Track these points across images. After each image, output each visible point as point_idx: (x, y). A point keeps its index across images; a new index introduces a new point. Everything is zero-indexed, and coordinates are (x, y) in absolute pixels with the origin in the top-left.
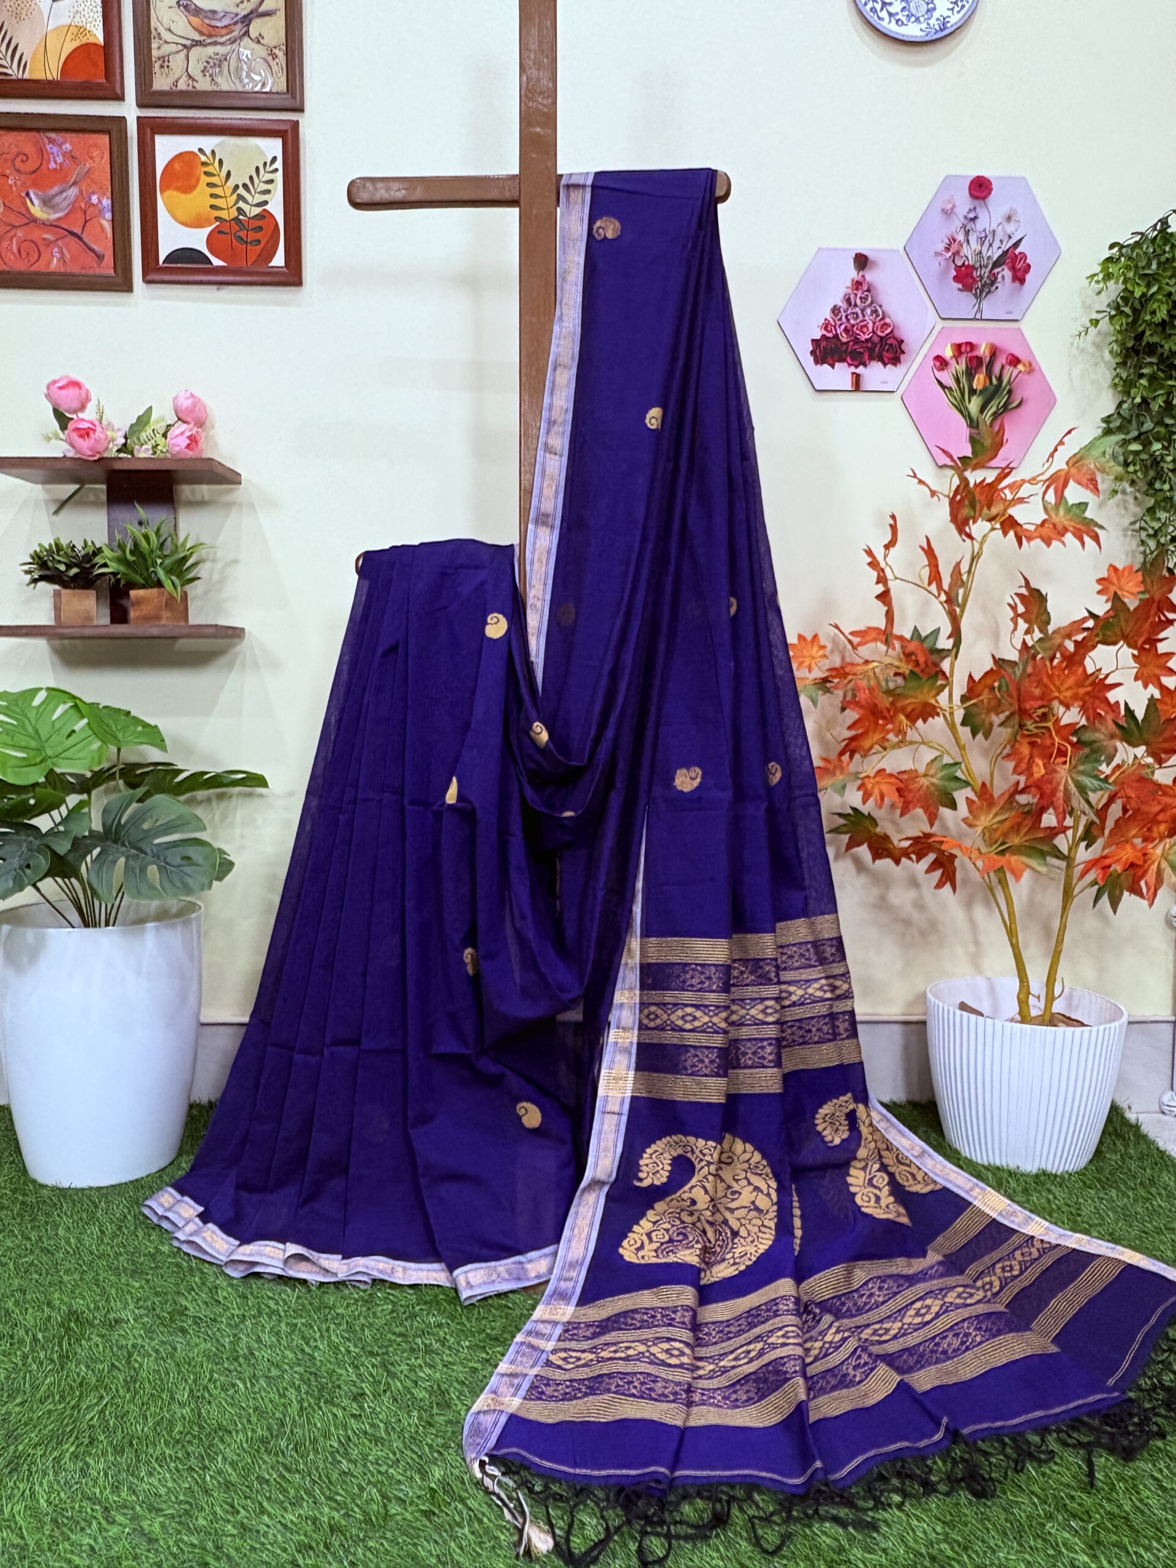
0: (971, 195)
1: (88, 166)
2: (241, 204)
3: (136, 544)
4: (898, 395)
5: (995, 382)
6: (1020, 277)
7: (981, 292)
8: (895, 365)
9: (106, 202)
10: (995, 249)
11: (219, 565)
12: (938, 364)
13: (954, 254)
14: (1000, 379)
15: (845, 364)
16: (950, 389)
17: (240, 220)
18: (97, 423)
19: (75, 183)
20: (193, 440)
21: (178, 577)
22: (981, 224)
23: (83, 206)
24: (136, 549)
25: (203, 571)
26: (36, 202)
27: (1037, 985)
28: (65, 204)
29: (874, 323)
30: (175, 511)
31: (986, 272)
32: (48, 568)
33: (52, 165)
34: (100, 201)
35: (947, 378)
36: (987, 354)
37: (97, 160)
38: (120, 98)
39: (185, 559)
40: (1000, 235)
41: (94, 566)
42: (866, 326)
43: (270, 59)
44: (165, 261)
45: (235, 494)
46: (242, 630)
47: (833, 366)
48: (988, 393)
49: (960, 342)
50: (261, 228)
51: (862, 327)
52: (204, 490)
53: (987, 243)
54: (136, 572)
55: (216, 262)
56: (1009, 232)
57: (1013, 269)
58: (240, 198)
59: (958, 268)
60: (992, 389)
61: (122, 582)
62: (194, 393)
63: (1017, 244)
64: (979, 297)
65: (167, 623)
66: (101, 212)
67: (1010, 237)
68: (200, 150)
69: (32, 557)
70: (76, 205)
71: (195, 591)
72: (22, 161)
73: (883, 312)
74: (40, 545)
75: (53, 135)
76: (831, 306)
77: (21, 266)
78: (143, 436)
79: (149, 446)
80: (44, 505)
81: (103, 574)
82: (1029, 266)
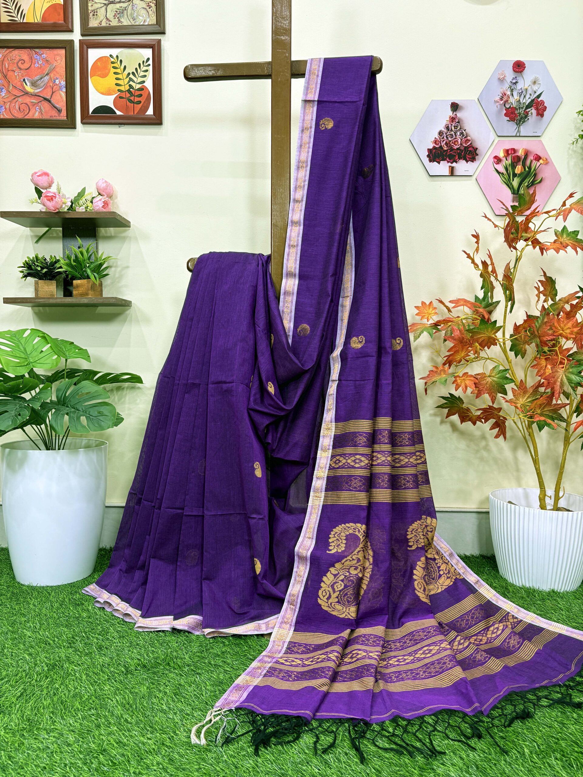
0: (514, 71)
1: (55, 65)
2: (131, 83)
3: (76, 256)
4: (474, 177)
5: (527, 169)
6: (541, 113)
7: (520, 121)
8: (473, 162)
9: (63, 83)
10: (527, 99)
11: (119, 269)
12: (496, 160)
13: (505, 102)
14: (530, 168)
15: (446, 162)
16: (503, 174)
17: (130, 91)
18: (57, 193)
19: (47, 74)
20: (106, 204)
21: (97, 274)
22: (519, 86)
23: (51, 85)
24: (76, 260)
25: (111, 271)
26: (28, 84)
27: (550, 492)
28: (42, 84)
29: (461, 140)
30: (96, 240)
31: (522, 111)
32: (32, 269)
33: (37, 65)
34: (60, 83)
35: (501, 168)
36: (523, 154)
37: (59, 61)
38: (72, 31)
39: (101, 265)
40: (530, 91)
41: (54, 269)
42: (457, 141)
43: (147, 8)
44: (93, 112)
45: (128, 232)
46: (130, 302)
47: (439, 163)
48: (523, 176)
49: (507, 148)
50: (141, 96)
51: (455, 142)
52: (112, 230)
53: (523, 96)
54: (76, 271)
55: (118, 113)
56: (534, 89)
57: (537, 109)
58: (131, 80)
59: (507, 109)
60: (526, 173)
61: (70, 276)
62: (107, 180)
63: (539, 96)
64: (518, 124)
65: (91, 298)
66: (60, 88)
67: (535, 92)
68: (111, 56)
69: (24, 264)
70: (48, 85)
71: (106, 282)
72: (22, 63)
73: (466, 134)
74: (28, 258)
75: (37, 50)
76: (438, 131)
77: (20, 116)
78: (81, 202)
79: (84, 207)
80: (30, 239)
81: (60, 273)
82: (546, 108)
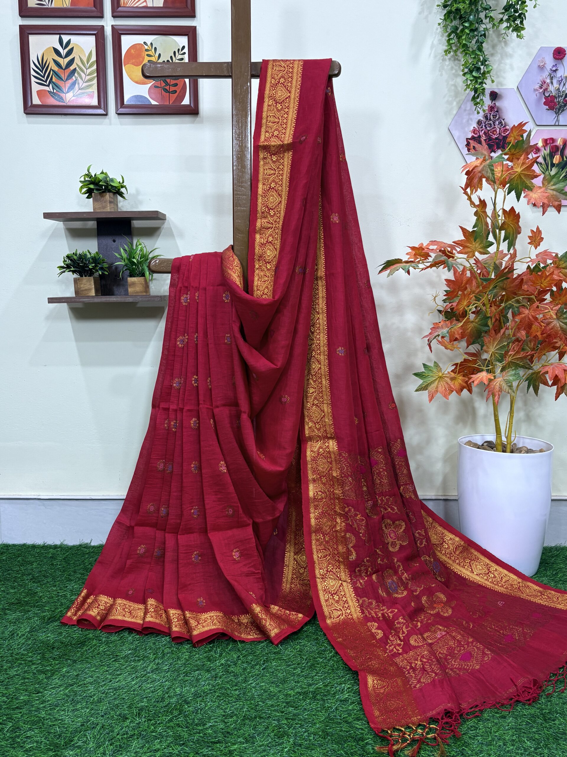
0: (555, 58)
5: (565, 159)
7: (559, 110)
13: (545, 90)
16: (541, 164)
22: (559, 74)
29: (500, 129)
31: (561, 99)
36: (561, 144)
42: (496, 131)
48: (561, 166)
49: (546, 138)
50: (176, 85)
51: (493, 131)
53: (562, 84)
59: (546, 98)
60: (564, 163)
64: (557, 113)
73: (505, 123)
76: (477, 121)
